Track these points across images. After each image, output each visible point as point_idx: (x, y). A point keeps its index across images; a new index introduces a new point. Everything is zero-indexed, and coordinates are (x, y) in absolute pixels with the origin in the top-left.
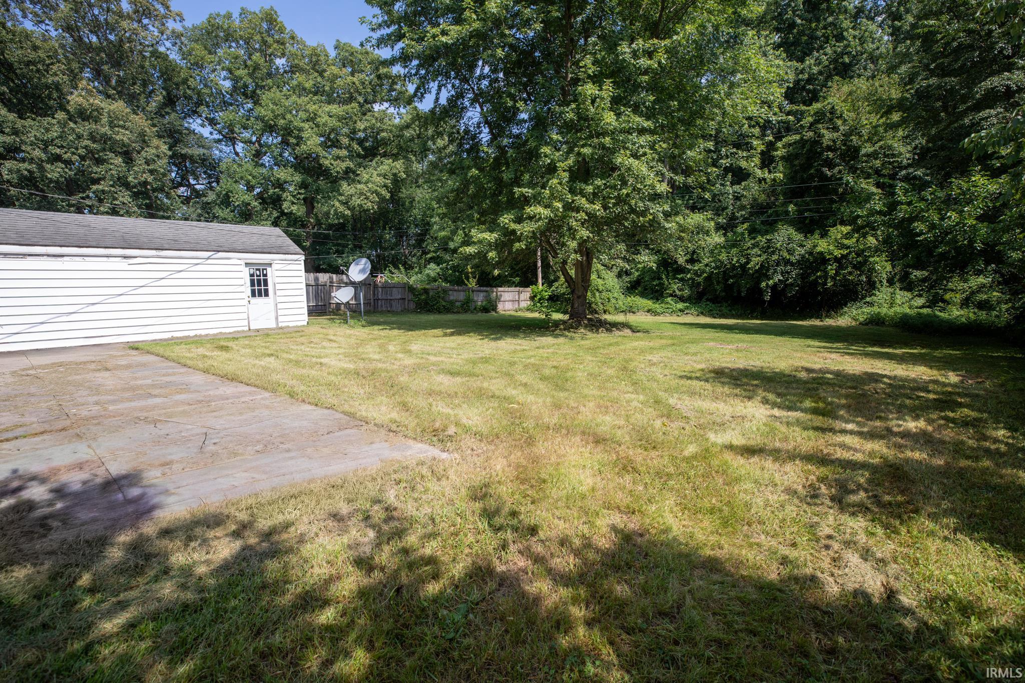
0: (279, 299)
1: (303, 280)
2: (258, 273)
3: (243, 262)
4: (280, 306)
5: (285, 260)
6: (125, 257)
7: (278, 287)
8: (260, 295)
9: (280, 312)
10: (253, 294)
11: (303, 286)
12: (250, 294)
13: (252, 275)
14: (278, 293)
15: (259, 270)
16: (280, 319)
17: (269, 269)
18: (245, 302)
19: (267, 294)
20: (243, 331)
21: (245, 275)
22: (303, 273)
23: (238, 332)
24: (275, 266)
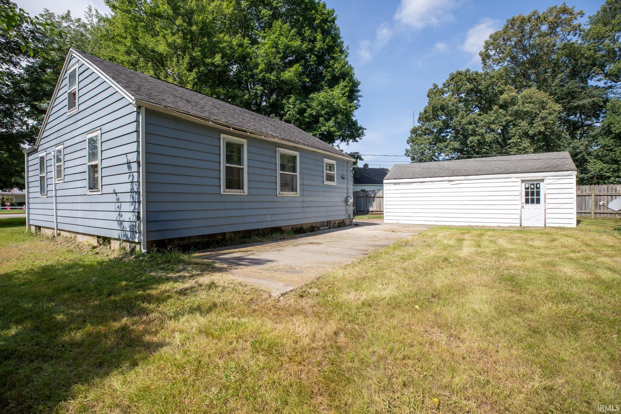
0: (548, 206)
1: (574, 191)
2: (532, 186)
3: (519, 180)
4: (548, 211)
5: (557, 176)
6: (450, 181)
7: (548, 196)
8: (533, 202)
9: (548, 216)
10: (527, 201)
11: (574, 196)
12: (524, 201)
13: (526, 189)
14: (548, 201)
15: (533, 184)
16: (548, 221)
17: (542, 184)
18: (519, 207)
19: (538, 201)
20: (516, 226)
21: (521, 189)
22: (574, 185)
23: (511, 227)
24: (546, 181)
